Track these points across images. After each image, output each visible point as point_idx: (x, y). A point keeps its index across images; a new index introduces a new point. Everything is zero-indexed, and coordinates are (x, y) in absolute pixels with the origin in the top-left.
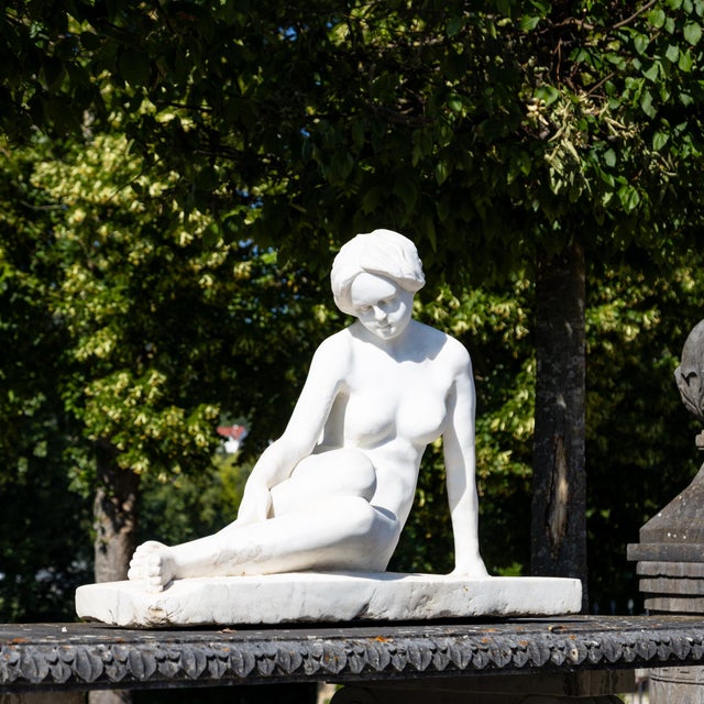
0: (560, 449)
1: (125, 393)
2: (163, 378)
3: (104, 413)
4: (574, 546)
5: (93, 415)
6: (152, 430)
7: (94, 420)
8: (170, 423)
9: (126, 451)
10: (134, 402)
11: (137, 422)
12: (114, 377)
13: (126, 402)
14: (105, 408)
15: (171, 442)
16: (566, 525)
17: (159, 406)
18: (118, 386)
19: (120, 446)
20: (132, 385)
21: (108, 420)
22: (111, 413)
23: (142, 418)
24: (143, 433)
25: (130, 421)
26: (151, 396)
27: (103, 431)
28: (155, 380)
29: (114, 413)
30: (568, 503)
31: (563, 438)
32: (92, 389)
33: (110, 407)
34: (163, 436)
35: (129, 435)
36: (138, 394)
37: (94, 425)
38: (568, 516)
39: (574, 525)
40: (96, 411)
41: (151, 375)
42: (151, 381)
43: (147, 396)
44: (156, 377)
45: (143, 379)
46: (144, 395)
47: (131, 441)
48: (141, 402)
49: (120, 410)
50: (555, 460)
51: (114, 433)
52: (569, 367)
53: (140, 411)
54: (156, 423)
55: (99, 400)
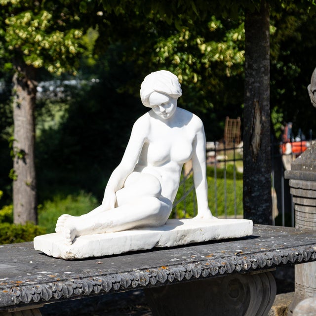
0: (257, 107)
1: (29, 24)
2: (50, 16)
3: (17, 34)
4: (264, 155)
5: (10, 35)
6: (45, 44)
7: (11, 37)
8: (55, 40)
9: (29, 55)
10: (34, 29)
11: (36, 40)
12: (22, 15)
13: (30, 29)
14: (17, 31)
15: (55, 50)
16: (260, 145)
17: (49, 31)
18: (25, 20)
19: (26, 52)
20: (32, 19)
21: (19, 37)
22: (21, 34)
23: (39, 37)
24: (39, 46)
25: (32, 39)
26: (43, 25)
27: (16, 44)
28: (46, 17)
29: (23, 34)
30: (261, 134)
31: (258, 102)
32: (10, 20)
33: (20, 31)
34: (51, 47)
35: (31, 46)
36: (36, 25)
37: (11, 41)
38: (261, 140)
39: (264, 145)
40: (11, 32)
41: (43, 14)
42: (43, 18)
43: (41, 25)
44: (46, 15)
45: (39, 16)
46: (40, 24)
47: (33, 49)
48: (38, 29)
49: (26, 33)
50: (254, 112)
51: (23, 44)
52: (261, 66)
53: (37, 33)
54: (47, 40)
55: (13, 26)
